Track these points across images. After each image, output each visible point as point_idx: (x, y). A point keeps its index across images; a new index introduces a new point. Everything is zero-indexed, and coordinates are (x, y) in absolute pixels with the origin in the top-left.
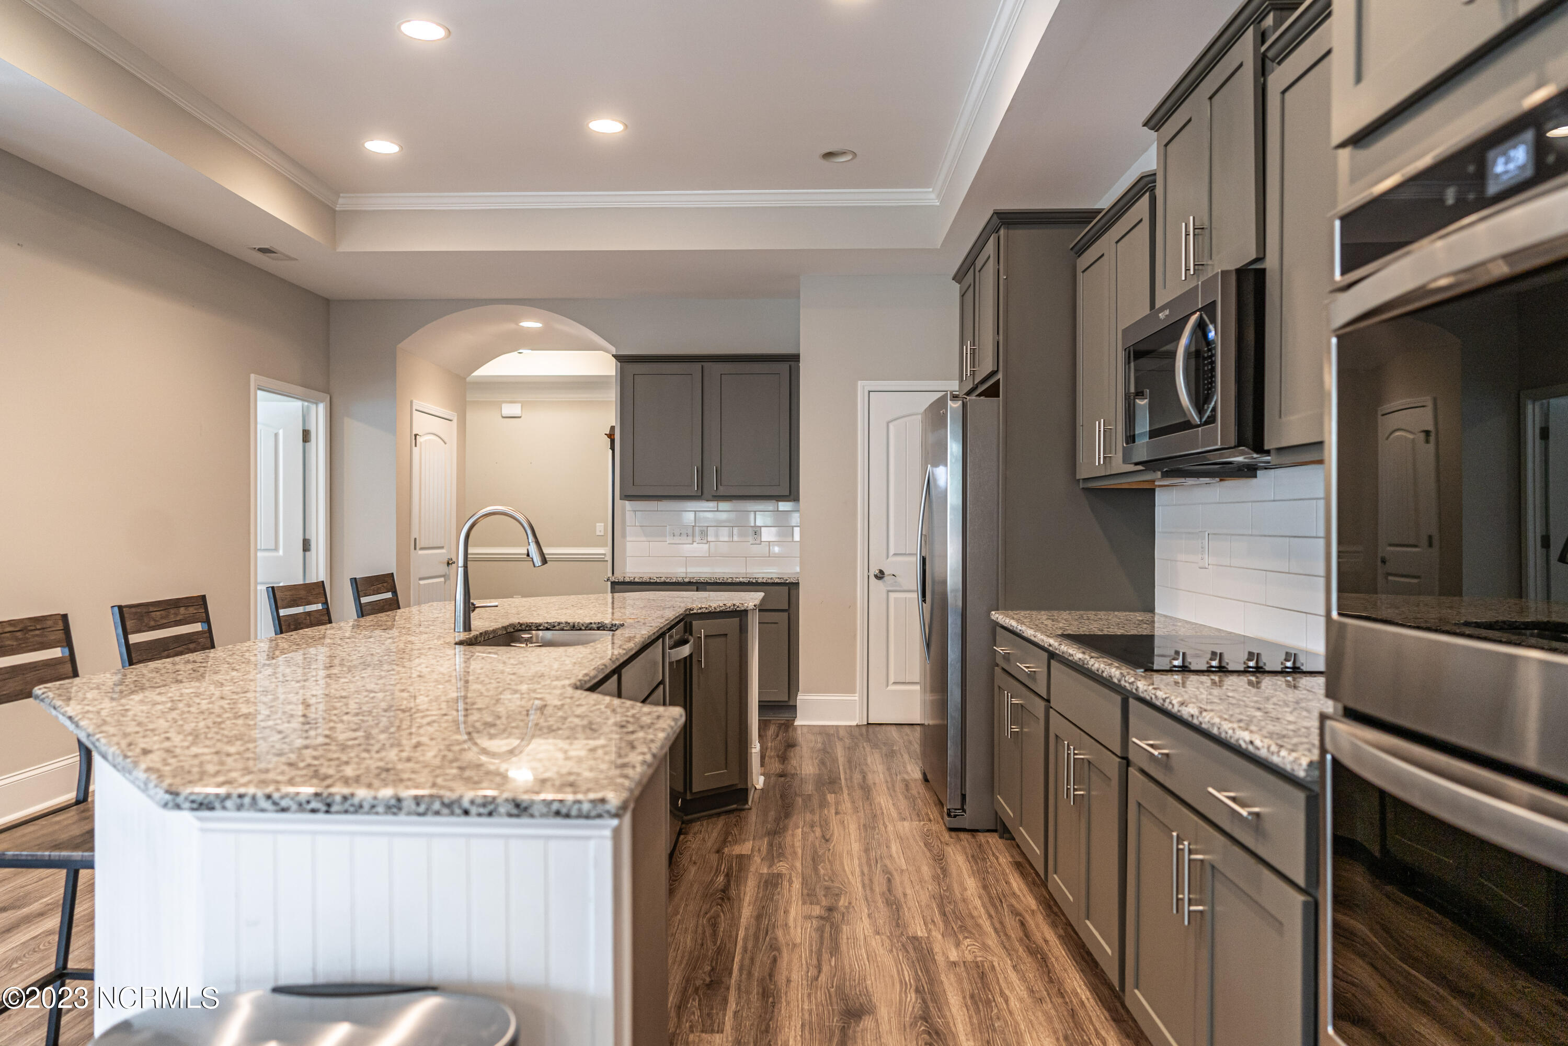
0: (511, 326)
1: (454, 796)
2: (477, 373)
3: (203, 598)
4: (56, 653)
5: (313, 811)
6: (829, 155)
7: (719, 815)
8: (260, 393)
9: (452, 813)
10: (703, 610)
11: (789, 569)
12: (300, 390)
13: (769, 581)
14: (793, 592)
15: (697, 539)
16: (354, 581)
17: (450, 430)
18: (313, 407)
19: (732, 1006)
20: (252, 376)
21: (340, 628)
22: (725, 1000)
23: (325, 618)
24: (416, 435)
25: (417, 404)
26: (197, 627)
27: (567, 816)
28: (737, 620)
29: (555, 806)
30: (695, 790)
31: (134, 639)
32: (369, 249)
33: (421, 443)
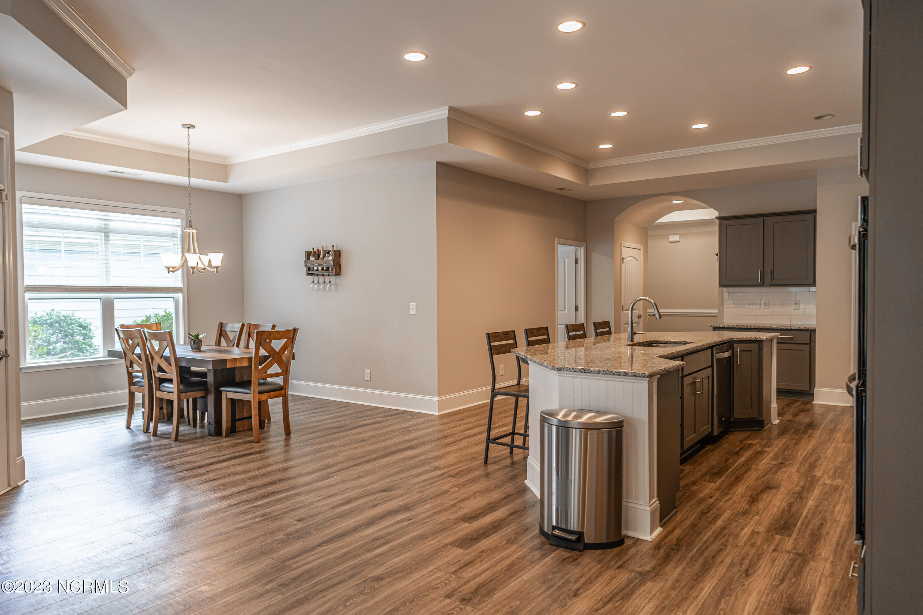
0: (668, 203)
1: (612, 370)
2: (657, 222)
3: (547, 327)
4: (512, 341)
5: (582, 372)
6: (817, 118)
7: (749, 430)
8: (559, 245)
9: (611, 374)
10: (739, 339)
11: (811, 323)
12: (574, 242)
13: (799, 328)
14: (812, 334)
15: (762, 307)
16: (594, 323)
17: (640, 254)
18: (579, 249)
19: (723, 478)
20: (556, 239)
21: (589, 340)
22: (720, 477)
23: (584, 336)
24: (623, 258)
25: (624, 244)
26: (545, 337)
27: (636, 376)
28: (757, 345)
29: (634, 374)
30: (735, 417)
31: (530, 339)
32: (601, 183)
33: (625, 262)
